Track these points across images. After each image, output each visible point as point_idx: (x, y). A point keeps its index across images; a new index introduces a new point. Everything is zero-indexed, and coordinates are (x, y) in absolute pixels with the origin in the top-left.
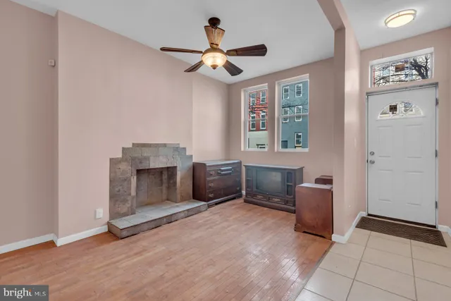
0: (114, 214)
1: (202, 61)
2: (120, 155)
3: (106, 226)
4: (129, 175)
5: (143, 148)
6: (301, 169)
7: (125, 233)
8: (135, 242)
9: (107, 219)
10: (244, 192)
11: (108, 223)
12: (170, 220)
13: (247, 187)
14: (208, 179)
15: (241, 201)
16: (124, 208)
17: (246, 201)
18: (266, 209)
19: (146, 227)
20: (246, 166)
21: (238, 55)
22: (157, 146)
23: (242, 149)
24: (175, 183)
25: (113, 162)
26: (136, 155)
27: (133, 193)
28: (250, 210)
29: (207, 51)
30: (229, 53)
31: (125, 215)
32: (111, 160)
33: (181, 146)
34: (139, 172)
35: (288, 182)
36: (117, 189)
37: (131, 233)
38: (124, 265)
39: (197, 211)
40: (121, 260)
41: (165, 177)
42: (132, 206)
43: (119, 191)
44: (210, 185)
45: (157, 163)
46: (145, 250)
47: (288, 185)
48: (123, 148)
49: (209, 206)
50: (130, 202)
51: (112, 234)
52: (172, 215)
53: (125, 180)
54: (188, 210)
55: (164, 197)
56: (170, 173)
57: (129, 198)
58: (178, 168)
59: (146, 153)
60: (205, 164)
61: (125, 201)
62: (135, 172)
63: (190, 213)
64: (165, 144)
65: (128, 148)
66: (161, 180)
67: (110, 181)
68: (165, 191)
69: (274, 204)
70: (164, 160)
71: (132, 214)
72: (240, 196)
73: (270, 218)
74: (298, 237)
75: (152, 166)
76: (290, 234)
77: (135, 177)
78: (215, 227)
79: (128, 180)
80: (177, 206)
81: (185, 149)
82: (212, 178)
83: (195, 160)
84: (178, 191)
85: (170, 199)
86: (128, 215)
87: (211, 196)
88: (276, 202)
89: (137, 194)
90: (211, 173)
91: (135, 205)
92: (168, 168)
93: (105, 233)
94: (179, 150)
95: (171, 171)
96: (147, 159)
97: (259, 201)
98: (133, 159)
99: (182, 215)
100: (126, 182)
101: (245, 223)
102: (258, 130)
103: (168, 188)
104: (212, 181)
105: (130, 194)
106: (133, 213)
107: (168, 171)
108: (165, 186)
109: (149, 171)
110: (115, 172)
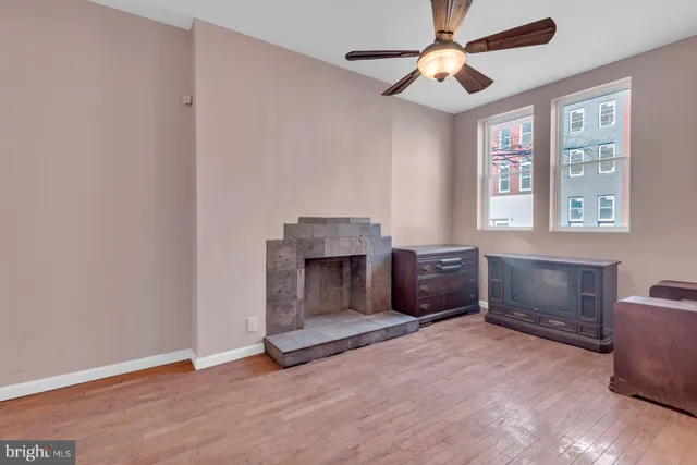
0: (273, 327)
1: (417, 70)
2: (280, 236)
3: (262, 345)
4: (293, 266)
5: (314, 226)
6: (614, 267)
7: (289, 360)
8: (305, 376)
9: (263, 334)
10: (484, 304)
11: (265, 339)
12: (358, 342)
13: (492, 295)
14: (420, 277)
15: (478, 319)
16: (287, 319)
17: (488, 320)
18: (533, 338)
19: (321, 352)
20: (489, 258)
21: (489, 49)
22: (336, 221)
23: (479, 227)
24: (363, 282)
25: (272, 246)
26: (304, 237)
27: (300, 294)
28: (500, 339)
29: (430, 49)
30: (471, 48)
31: (289, 329)
32: (268, 242)
33: (373, 222)
34: (308, 262)
35: (583, 291)
36: (277, 289)
37: (299, 360)
38: (290, 416)
39: (402, 331)
40: (286, 406)
41: (347, 270)
42: (298, 315)
43: (280, 291)
44: (423, 288)
45: (336, 249)
46: (322, 394)
47: (583, 297)
48: (285, 225)
49: (422, 324)
50: (295, 309)
51: (271, 359)
52: (360, 335)
53: (289, 274)
54: (386, 329)
55: (346, 303)
56: (354, 265)
57: (295, 303)
58: (368, 258)
59: (320, 232)
60: (413, 253)
61: (288, 308)
62: (303, 263)
63: (389, 334)
64: (348, 219)
65: (292, 225)
66: (341, 276)
67: (268, 276)
68: (346, 293)
69: (552, 331)
70: (346, 245)
71: (298, 328)
72: (477, 310)
73: (548, 359)
74: (623, 406)
75: (327, 254)
76: (601, 397)
77: (303, 271)
78: (438, 365)
79: (292, 275)
80: (368, 320)
81: (378, 226)
82: (425, 277)
83: (396, 244)
84: (368, 295)
85: (354, 307)
86: (293, 330)
87: (424, 306)
88: (556, 328)
89: (305, 296)
90: (425, 267)
91: (302, 315)
92: (351, 257)
93: (260, 355)
94: (369, 228)
95: (357, 262)
96: (322, 241)
97: (516, 322)
98: (300, 242)
99: (377, 336)
100: (289, 279)
101: (497, 363)
102: (515, 192)
103: (352, 289)
104: (426, 282)
105: (296, 297)
106: (300, 327)
107: (351, 262)
108: (346, 286)
109: (322, 261)
110: (275, 263)
